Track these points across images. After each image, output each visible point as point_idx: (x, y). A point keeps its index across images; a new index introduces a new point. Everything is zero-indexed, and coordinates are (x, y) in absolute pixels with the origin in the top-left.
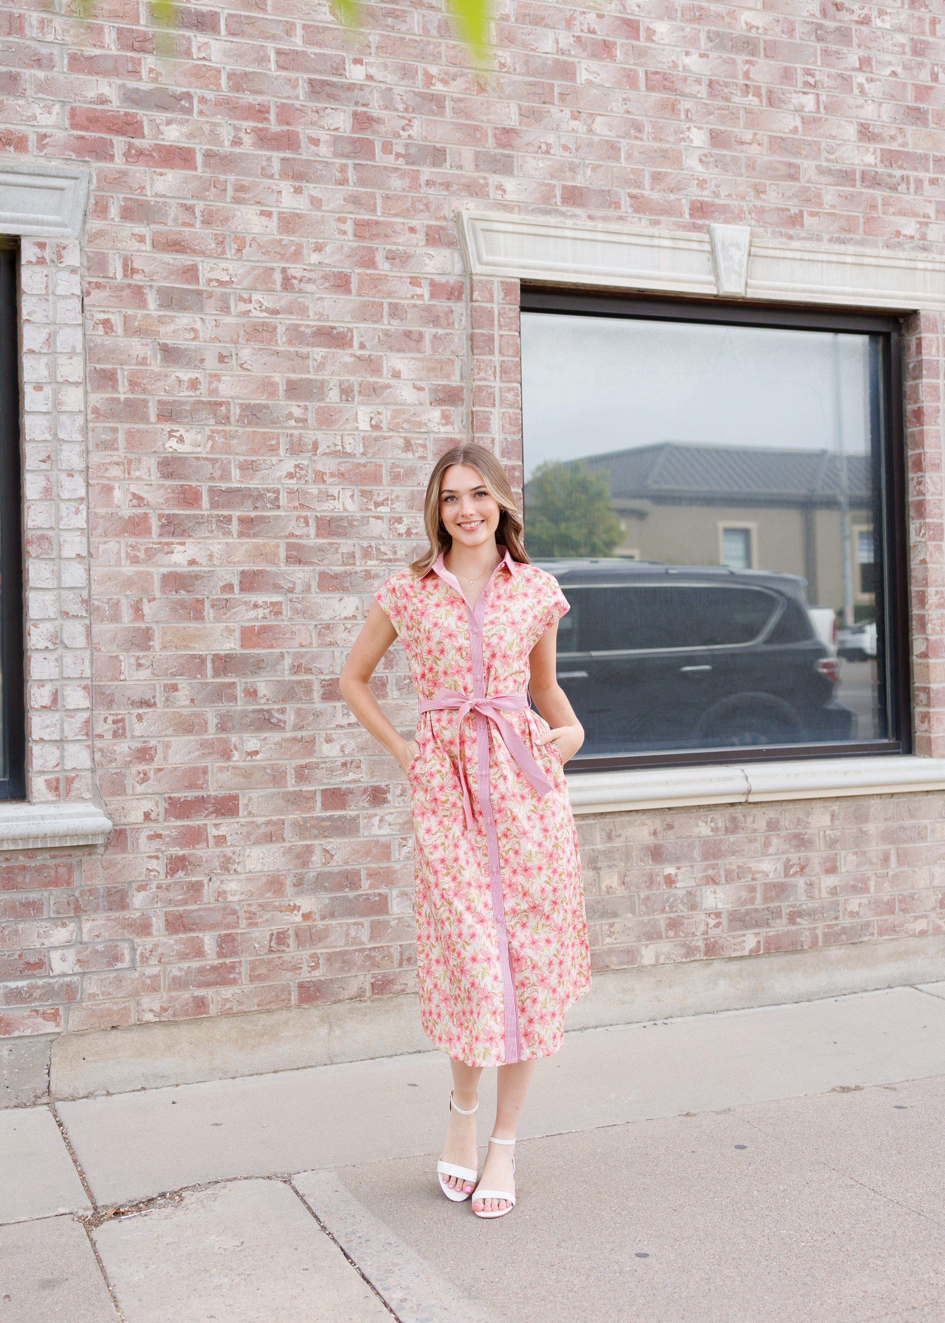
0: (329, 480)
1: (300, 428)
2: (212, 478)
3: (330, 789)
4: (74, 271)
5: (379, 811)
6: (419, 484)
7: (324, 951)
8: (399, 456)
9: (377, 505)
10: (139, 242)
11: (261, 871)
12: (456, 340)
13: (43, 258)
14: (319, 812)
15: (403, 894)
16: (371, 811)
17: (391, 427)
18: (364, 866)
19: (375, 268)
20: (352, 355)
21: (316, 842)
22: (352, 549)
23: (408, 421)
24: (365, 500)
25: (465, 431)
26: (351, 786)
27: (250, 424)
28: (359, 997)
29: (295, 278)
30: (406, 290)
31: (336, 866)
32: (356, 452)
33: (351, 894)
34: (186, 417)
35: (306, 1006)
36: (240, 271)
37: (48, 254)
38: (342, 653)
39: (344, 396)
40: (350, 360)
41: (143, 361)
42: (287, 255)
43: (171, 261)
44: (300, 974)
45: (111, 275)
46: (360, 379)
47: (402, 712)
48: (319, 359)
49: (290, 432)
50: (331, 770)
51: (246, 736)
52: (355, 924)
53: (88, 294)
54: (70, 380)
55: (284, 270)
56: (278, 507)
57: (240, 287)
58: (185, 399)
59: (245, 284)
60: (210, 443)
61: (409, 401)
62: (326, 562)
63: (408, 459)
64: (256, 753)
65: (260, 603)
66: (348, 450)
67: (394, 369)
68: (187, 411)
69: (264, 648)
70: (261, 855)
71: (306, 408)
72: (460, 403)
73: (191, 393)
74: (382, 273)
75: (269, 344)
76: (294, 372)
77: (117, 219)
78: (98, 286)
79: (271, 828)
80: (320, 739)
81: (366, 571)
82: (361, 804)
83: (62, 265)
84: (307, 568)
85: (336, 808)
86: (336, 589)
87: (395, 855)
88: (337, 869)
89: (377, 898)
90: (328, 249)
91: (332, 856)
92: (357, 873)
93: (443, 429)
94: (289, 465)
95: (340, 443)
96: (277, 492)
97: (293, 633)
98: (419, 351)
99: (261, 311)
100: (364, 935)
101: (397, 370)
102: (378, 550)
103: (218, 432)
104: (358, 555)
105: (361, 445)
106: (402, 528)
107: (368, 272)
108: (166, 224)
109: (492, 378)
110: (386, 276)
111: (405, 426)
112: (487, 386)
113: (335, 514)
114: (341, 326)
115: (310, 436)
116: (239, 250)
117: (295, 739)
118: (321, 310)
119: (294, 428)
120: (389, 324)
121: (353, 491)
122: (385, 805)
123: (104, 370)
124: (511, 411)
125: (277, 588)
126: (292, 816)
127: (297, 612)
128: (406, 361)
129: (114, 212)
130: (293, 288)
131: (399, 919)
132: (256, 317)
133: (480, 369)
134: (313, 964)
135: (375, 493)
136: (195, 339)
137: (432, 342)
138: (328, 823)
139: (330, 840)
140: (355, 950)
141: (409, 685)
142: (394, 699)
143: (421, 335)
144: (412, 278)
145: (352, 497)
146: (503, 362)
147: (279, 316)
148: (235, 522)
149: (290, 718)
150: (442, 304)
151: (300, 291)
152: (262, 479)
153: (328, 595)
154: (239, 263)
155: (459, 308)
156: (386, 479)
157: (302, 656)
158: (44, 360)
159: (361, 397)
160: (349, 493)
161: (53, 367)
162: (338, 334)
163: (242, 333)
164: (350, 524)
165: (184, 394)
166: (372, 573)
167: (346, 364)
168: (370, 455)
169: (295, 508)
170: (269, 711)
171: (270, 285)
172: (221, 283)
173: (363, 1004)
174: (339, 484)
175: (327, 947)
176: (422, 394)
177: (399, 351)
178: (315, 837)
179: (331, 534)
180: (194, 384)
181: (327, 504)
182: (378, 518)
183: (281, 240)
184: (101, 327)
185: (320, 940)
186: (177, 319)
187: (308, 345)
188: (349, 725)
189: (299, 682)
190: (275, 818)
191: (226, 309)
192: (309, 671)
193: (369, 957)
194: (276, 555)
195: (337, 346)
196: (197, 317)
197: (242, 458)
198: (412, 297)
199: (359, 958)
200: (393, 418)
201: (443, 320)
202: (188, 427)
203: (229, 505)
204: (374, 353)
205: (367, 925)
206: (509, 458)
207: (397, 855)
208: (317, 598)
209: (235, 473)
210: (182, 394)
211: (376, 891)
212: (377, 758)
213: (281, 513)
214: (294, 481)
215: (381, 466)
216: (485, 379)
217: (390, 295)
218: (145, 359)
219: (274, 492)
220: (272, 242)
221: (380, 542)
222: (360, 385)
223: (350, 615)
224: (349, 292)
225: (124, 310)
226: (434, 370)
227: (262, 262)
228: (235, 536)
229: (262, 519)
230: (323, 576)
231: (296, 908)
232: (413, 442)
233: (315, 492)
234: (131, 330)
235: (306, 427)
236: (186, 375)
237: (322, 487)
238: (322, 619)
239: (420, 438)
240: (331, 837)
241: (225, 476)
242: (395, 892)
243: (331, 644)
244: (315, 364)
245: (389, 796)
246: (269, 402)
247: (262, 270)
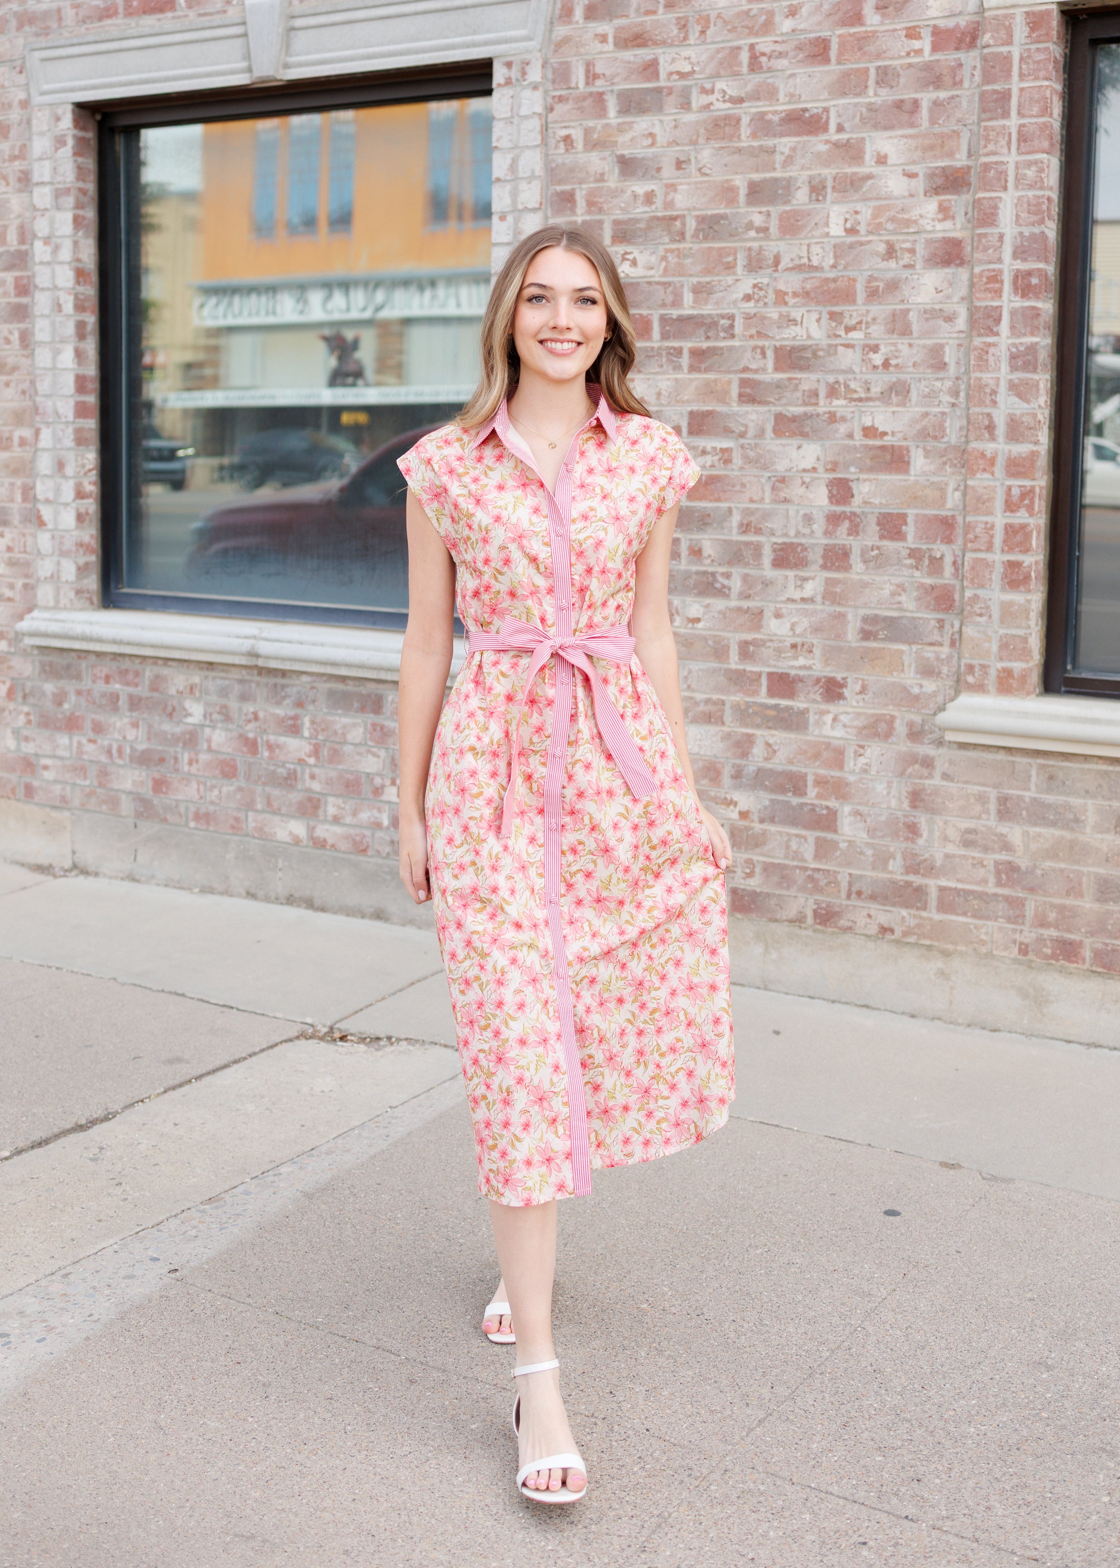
0: (791, 301)
1: (762, 239)
2: (664, 305)
3: (777, 673)
4: (535, 88)
5: (834, 708)
6: (903, 301)
7: (762, 859)
8: (878, 266)
9: (848, 329)
10: (602, 42)
11: (698, 754)
12: (964, 103)
13: (510, 78)
14: (763, 698)
15: (857, 813)
16: (824, 707)
17: (870, 228)
18: (812, 771)
19: (862, 25)
20: (827, 142)
21: (758, 732)
22: (816, 385)
23: (892, 220)
24: (834, 324)
25: (970, 226)
26: (802, 673)
27: (706, 238)
28: (799, 920)
29: (763, 54)
30: (903, 45)
31: (778, 763)
32: (824, 264)
33: (795, 801)
34: (640, 236)
35: (739, 916)
36: (704, 57)
37: (514, 73)
38: (798, 512)
39: (814, 195)
40: (823, 148)
41: (601, 178)
42: (756, 28)
43: (632, 59)
44: (733, 878)
45: (573, 85)
46: (834, 172)
47: (867, 591)
48: (787, 151)
49: (749, 244)
50: (779, 651)
51: (689, 599)
52: (797, 836)
53: (552, 109)
54: (530, 206)
55: (752, 47)
56: (733, 336)
57: (701, 76)
58: (639, 216)
59: (708, 71)
60: (664, 264)
61: (896, 193)
62: (784, 401)
63: (890, 270)
64: (698, 620)
65: (709, 448)
66: (815, 263)
67: (878, 154)
68: (641, 229)
69: (711, 501)
70: (699, 736)
71: (768, 214)
72: (965, 189)
73: (647, 209)
74: (869, 29)
75: (731, 141)
76: (757, 171)
77: (581, 21)
78: (561, 99)
79: (710, 708)
80: (768, 614)
81: (830, 412)
82: (812, 696)
83: (525, 83)
84: (762, 409)
85: (783, 696)
86: (793, 435)
87: (849, 764)
88: (780, 768)
89: (825, 812)
90: (804, 11)
91: (775, 752)
92: (803, 777)
93: (939, 226)
94: (746, 286)
95: (805, 254)
96: (732, 318)
97: (743, 485)
98: (912, 125)
99: (724, 101)
100: (808, 851)
101: (882, 154)
102: (847, 386)
103: (672, 251)
104: (822, 393)
105: (831, 255)
106: (878, 359)
107: (853, 30)
108: (627, 16)
109: (1005, 150)
110: (875, 32)
111: (890, 226)
112: (996, 163)
113: (797, 343)
114: (815, 107)
115: (772, 247)
116: (703, 32)
117: (739, 609)
118: (792, 90)
119: (754, 239)
120: (876, 94)
121: (820, 313)
122: (841, 702)
123: (563, 192)
124: (1031, 193)
125: (727, 432)
126: (733, 698)
127: (748, 460)
128: (895, 141)
129: (579, 13)
130: (761, 68)
131: (849, 841)
132: (718, 110)
133: (988, 140)
134: (748, 871)
135: (847, 315)
136: (653, 144)
137: (931, 111)
138: (772, 713)
139: (774, 732)
140: (797, 867)
141: (876, 557)
142: (858, 573)
143: (916, 103)
144: (907, 29)
145: (818, 320)
146: (1023, 125)
147: (745, 105)
148: (686, 354)
149: (736, 584)
150: (947, 57)
151: (770, 70)
152: (717, 303)
153: (784, 441)
154: (703, 47)
155: (970, 59)
156: (861, 296)
157: (751, 512)
158: (508, 187)
159: (835, 195)
160: (815, 316)
161: (514, 194)
162: (811, 116)
163: (702, 131)
164: (815, 354)
165: (641, 211)
166: (838, 415)
167: (819, 155)
168: (840, 267)
169: (751, 337)
170: (713, 574)
171: (735, 68)
172: (682, 75)
173: (804, 932)
174: (804, 305)
175: (764, 855)
176: (914, 182)
177: (886, 128)
178: (758, 726)
179: (794, 367)
180: (649, 198)
181: (787, 331)
182: (847, 346)
183: (750, 10)
184: (562, 145)
185: (757, 845)
186: (635, 125)
187: (775, 136)
188: (803, 600)
189: (747, 544)
190: (715, 697)
191: (686, 106)
192: (758, 531)
193: (811, 879)
194: (726, 392)
195: (810, 133)
196: (655, 119)
197: (695, 280)
198: (908, 54)
199: (800, 877)
200: (875, 216)
201: (947, 80)
202: (642, 247)
203: (680, 335)
204: (854, 136)
205: (811, 840)
206: (1024, 260)
207: (852, 764)
208: (771, 443)
209: (688, 298)
210: (637, 211)
211: (824, 803)
212: (833, 643)
213: (736, 343)
214: (751, 304)
215: (854, 280)
216: (994, 153)
217: (879, 56)
218: (602, 174)
219: (729, 318)
220: (738, 15)
221: (850, 376)
222: (835, 179)
223: (809, 467)
224: (827, 61)
225: (584, 123)
226: (932, 147)
227: (728, 41)
228: (686, 370)
229: (712, 351)
230: (780, 418)
231: (732, 803)
232: (897, 247)
233: (775, 316)
234: (592, 145)
235: (767, 238)
236: (641, 188)
237: (784, 309)
238: (776, 470)
239: (908, 241)
240: (776, 729)
241: (677, 302)
242: (847, 809)
243: (786, 500)
244: (783, 158)
245: (846, 692)
246: (728, 211)
247: (727, 51)
